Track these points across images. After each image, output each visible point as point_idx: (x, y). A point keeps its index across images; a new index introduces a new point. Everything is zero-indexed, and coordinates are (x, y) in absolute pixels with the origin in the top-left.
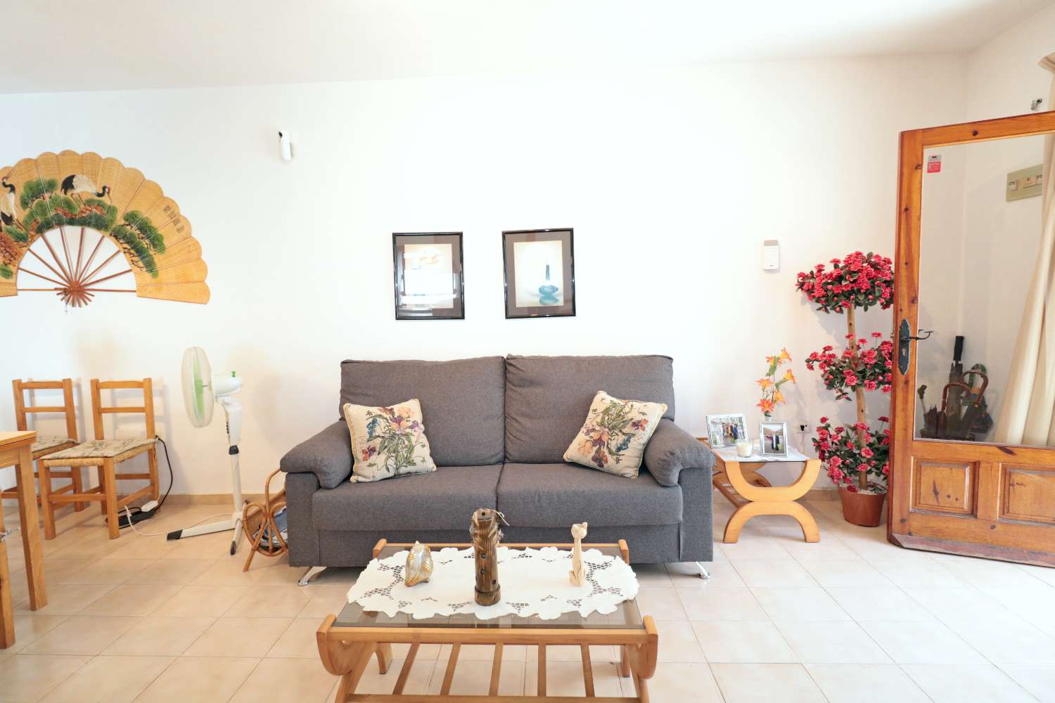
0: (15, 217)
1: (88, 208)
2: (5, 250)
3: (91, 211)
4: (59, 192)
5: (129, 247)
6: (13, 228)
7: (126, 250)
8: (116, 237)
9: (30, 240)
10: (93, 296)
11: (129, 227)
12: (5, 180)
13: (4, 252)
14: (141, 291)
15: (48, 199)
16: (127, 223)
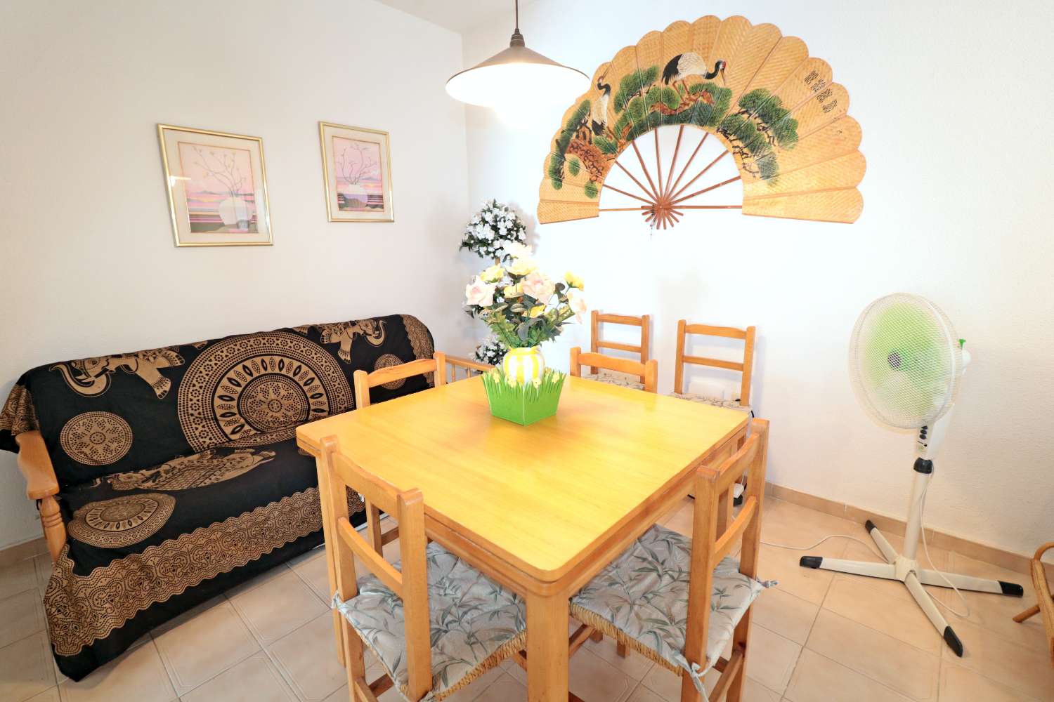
0: (606, 125)
1: (692, 97)
2: (593, 165)
3: (695, 101)
4: (659, 84)
5: (741, 145)
6: (602, 138)
7: (737, 150)
8: (725, 133)
9: (618, 150)
10: (682, 215)
11: (746, 116)
12: (601, 81)
13: (592, 167)
14: (749, 206)
15: (644, 95)
16: (743, 110)
